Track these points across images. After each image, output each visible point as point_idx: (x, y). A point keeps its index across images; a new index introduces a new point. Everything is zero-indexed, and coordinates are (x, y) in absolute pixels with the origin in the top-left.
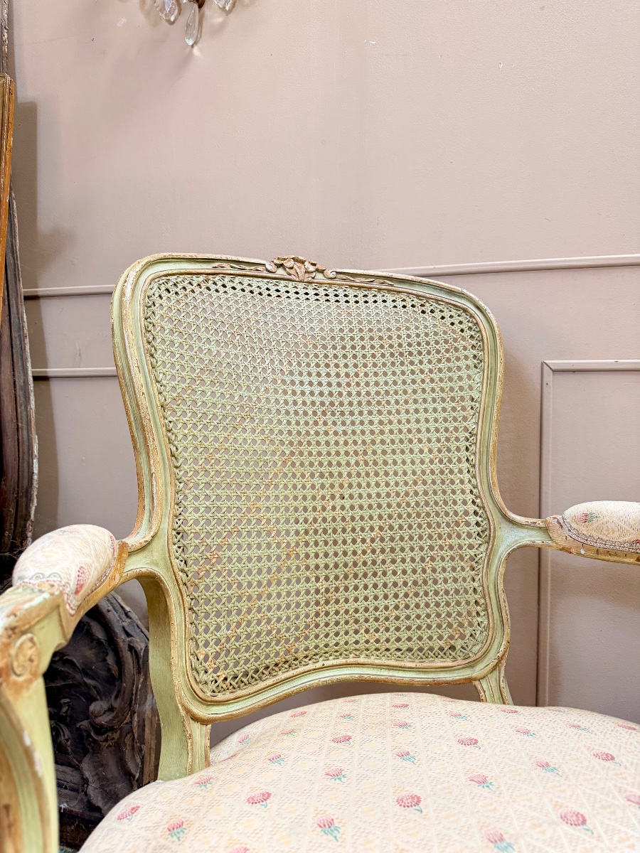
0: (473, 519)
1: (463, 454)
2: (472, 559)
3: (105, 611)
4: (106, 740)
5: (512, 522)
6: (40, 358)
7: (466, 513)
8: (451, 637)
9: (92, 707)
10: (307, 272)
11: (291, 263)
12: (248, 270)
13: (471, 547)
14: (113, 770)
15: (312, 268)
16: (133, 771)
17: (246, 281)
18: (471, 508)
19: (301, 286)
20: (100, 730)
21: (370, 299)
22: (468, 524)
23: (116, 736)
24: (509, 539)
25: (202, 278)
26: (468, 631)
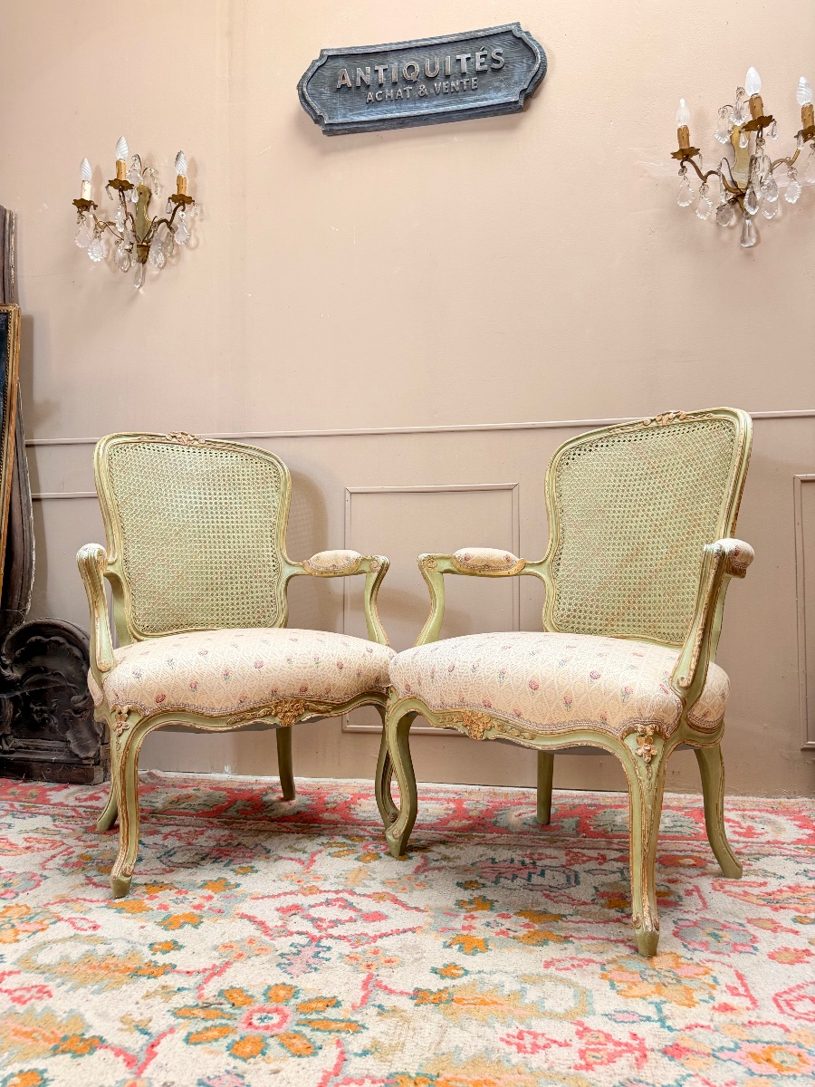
0: (272, 564)
1: (269, 534)
2: (270, 582)
3: (81, 638)
4: (81, 717)
5: (291, 565)
6: (36, 487)
7: (269, 561)
8: (259, 617)
9: (73, 698)
10: (189, 440)
11: (180, 436)
12: (157, 439)
13: (270, 576)
14: (85, 734)
15: (192, 438)
16: (98, 732)
17: (156, 445)
18: (271, 559)
19: (185, 448)
20: (77, 712)
21: (224, 455)
22: (269, 566)
23: (88, 714)
24: (287, 571)
25: (133, 444)
26: (267, 614)
